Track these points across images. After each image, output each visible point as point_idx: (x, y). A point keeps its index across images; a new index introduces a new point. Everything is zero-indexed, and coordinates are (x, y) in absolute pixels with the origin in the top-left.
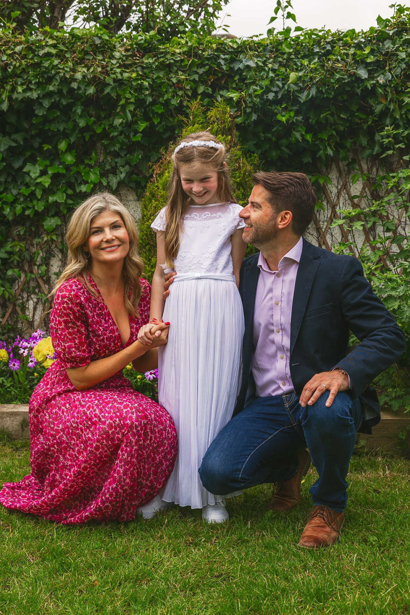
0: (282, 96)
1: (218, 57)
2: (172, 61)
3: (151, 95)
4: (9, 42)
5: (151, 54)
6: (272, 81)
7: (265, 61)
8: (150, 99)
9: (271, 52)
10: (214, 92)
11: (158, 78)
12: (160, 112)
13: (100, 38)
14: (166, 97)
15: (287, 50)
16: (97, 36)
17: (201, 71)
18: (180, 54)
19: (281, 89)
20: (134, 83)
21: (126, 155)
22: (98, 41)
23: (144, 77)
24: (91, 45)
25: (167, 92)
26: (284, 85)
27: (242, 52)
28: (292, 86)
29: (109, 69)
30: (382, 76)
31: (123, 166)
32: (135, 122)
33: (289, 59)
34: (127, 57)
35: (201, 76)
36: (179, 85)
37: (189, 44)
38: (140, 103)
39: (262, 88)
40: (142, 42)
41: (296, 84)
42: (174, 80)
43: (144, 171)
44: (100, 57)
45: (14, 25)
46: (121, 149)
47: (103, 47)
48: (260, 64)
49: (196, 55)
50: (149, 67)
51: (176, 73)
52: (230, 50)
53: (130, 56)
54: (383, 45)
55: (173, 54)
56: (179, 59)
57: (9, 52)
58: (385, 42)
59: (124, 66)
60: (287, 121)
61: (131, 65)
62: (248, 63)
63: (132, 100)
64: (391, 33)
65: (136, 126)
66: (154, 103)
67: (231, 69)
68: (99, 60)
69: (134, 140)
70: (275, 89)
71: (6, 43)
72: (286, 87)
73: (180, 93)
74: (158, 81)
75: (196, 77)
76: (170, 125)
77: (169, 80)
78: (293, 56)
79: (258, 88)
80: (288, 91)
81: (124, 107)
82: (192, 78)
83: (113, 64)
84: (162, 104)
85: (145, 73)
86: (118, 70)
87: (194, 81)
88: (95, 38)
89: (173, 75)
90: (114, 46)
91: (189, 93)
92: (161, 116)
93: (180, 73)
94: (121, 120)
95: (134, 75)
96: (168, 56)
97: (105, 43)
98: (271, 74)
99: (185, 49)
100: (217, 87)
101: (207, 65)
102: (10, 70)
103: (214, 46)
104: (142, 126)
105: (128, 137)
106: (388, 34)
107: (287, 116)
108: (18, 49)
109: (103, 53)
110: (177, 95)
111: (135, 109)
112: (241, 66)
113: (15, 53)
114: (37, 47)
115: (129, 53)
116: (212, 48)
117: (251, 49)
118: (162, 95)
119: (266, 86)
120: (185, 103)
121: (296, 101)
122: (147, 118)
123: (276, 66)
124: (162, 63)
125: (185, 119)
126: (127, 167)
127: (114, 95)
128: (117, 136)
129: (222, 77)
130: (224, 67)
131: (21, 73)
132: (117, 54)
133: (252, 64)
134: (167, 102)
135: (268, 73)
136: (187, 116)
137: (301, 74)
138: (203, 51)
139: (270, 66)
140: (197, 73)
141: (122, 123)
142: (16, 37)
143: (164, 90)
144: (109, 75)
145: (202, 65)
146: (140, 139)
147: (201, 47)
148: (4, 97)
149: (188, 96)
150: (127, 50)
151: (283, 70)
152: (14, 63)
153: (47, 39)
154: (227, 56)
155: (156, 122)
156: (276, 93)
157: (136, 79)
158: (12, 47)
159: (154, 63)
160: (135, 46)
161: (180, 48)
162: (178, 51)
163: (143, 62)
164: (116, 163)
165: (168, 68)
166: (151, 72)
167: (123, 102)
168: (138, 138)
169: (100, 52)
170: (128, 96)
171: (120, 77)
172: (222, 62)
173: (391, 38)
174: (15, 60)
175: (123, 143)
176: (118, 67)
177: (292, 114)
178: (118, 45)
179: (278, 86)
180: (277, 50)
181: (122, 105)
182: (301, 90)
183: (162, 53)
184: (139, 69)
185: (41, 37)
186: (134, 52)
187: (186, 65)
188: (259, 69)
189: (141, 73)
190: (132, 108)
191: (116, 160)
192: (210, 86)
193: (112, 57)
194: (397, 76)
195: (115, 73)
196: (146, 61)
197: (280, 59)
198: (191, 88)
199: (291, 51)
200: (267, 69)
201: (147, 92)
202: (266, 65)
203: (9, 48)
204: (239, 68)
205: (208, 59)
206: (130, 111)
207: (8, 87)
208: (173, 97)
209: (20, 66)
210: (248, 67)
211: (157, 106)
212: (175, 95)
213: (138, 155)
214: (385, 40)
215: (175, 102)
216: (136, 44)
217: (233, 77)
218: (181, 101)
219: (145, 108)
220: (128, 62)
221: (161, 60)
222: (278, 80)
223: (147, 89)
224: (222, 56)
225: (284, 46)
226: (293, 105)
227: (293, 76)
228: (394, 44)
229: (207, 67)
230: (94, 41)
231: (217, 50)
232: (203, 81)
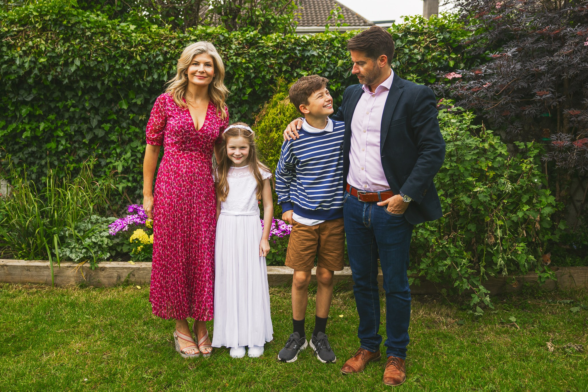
0: (334, 74)
1: (295, 48)
2: (267, 52)
3: (254, 72)
4: (168, 37)
5: (254, 46)
6: (328, 64)
7: (324, 52)
8: (253, 75)
9: (328, 45)
10: (292, 69)
11: (258, 62)
12: (259, 83)
13: (223, 36)
14: (263, 74)
15: (337, 45)
16: (221, 34)
17: (284, 57)
18: (272, 46)
19: (333, 70)
20: (244, 66)
21: (238, 107)
22: (222, 38)
23: (250, 62)
24: (217, 40)
25: (263, 70)
26: (334, 67)
27: (309, 44)
28: (340, 68)
29: (228, 56)
30: (394, 63)
31: (237, 114)
32: (244, 88)
33: (338, 51)
34: (240, 48)
35: (284, 60)
36: (271, 66)
37: (278, 41)
38: (247, 77)
39: (321, 69)
40: (249, 38)
41: (342, 67)
42: (268, 63)
43: (249, 116)
44: (223, 48)
45: (171, 26)
46: (235, 103)
47: (225, 41)
48: (321, 54)
49: (282, 47)
50: (253, 54)
51: (269, 59)
52: (302, 44)
53: (241, 48)
54: (396, 43)
55: (268, 47)
56: (271, 50)
57: (168, 44)
58: (397, 41)
59: (238, 55)
60: (336, 89)
61: (242, 54)
62: (313, 53)
63: (243, 76)
64: (400, 35)
65: (245, 91)
66: (255, 77)
67: (303, 56)
68: (223, 51)
69: (243, 99)
70: (329, 70)
71: (166, 38)
72: (336, 68)
73: (272, 71)
74: (259, 65)
75: (281, 61)
76: (265, 89)
77: (265, 63)
78: (340, 49)
79: (319, 69)
80: (337, 72)
81: (237, 79)
82: (279, 62)
83: (231, 53)
84: (261, 78)
85: (251, 59)
86: (234, 58)
87: (280, 63)
88: (220, 36)
89: (267, 60)
90: (232, 41)
91: (277, 71)
92: (260, 85)
93: (272, 59)
94: (235, 87)
95: (244, 61)
96: (265, 49)
97: (226, 39)
98: (327, 60)
99: (275, 43)
100: (294, 66)
101: (288, 53)
102: (168, 56)
103: (293, 40)
104: (249, 91)
105: (240, 97)
106: (399, 36)
107: (336, 86)
108: (173, 42)
109: (225, 45)
110: (270, 72)
111: (244, 81)
112: (309, 54)
113: (171, 44)
114: (185, 41)
115: (241, 46)
116: (291, 42)
117: (315, 43)
118: (261, 72)
119: (324, 68)
120: (274, 77)
121: (342, 77)
122: (251, 86)
123: (330, 55)
124: (261, 53)
125: (274, 88)
126: (239, 114)
127: (231, 72)
128: (233, 96)
129: (297, 61)
130: (299, 55)
131: (175, 57)
132: (233, 46)
133: (315, 53)
134: (264, 77)
135: (325, 59)
136: (276, 86)
137: (345, 61)
138: (286, 44)
139: (326, 55)
140: (282, 58)
141: (236, 89)
142: (171, 34)
143: (262, 69)
144: (228, 60)
145: (285, 53)
146: (247, 99)
147: (285, 42)
148: (165, 72)
149: (276, 73)
150: (239, 44)
151: (334, 58)
152: (171, 51)
153: (191, 36)
154: (300, 48)
155: (257, 88)
156: (330, 72)
157: (245, 63)
158: (170, 41)
159: (256, 53)
160: (244, 41)
161: (272, 42)
162: (271, 44)
163: (249, 52)
164: (232, 111)
165: (264, 56)
166: (254, 58)
167: (237, 76)
168: (246, 98)
169: (223, 45)
170: (240, 73)
171: (235, 61)
172: (297, 51)
173: (400, 38)
174: (171, 50)
175: (236, 101)
176: (234, 55)
177: (339, 85)
178: (234, 40)
179: (331, 68)
180: (331, 44)
181: (236, 78)
182: (346, 71)
183: (260, 46)
184: (247, 56)
185: (186, 34)
186: (243, 45)
187: (275, 54)
188: (320, 57)
189: (248, 59)
190: (242, 80)
191: (232, 109)
192: (290, 66)
193: (230, 48)
194: (403, 63)
195: (232, 59)
196: (251, 52)
197: (333, 51)
198: (278, 68)
199: (340, 45)
200: (324, 56)
201: (252, 71)
202: (324, 54)
203: (167, 42)
204: (308, 55)
205: (289, 50)
206: (241, 82)
207: (167, 66)
208: (267, 73)
209: (174, 53)
210: (313, 55)
211: (258, 79)
212: (269, 72)
213: (246, 107)
214: (397, 39)
215: (268, 77)
216: (245, 39)
217: (304, 61)
218: (272, 76)
219: (250, 80)
220: (240, 52)
221: (260, 51)
222: (331, 64)
223: (251, 69)
224: (298, 48)
225: (335, 42)
226: (340, 79)
227: (340, 62)
228: (402, 42)
229: (288, 55)
230: (219, 38)
231: (294, 44)
232: (286, 63)
